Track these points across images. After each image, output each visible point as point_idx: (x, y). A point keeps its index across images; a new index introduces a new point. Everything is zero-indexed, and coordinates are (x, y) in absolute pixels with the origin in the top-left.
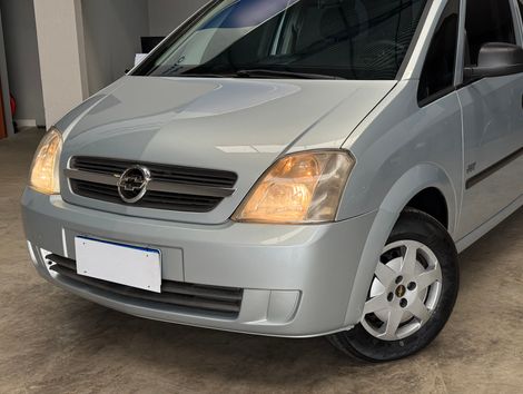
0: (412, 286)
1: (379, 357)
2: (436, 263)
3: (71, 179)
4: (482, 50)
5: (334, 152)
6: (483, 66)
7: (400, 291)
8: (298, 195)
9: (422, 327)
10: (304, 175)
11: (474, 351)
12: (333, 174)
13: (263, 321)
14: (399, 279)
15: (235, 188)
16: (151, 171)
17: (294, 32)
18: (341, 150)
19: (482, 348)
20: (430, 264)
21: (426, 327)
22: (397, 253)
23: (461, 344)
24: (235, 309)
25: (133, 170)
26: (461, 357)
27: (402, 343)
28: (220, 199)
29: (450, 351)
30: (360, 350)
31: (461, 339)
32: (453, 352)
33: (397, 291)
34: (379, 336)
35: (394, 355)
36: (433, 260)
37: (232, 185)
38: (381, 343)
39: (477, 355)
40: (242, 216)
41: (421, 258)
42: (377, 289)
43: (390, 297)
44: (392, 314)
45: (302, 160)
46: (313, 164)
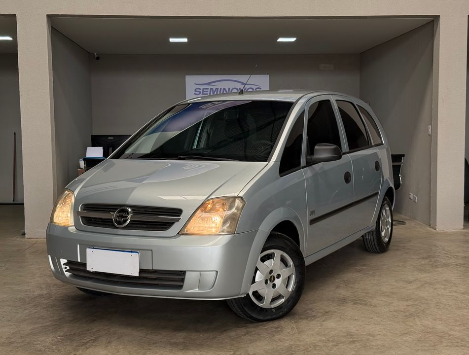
0: (279, 276)
1: (261, 318)
2: (292, 264)
3: (82, 217)
4: (316, 147)
5: (235, 198)
6: (317, 156)
7: (272, 279)
8: (215, 221)
9: (285, 302)
10: (218, 210)
11: (315, 316)
12: (234, 210)
13: (196, 290)
14: (271, 271)
15: (181, 217)
16: (132, 210)
17: (208, 134)
18: (238, 197)
19: (320, 314)
20: (289, 265)
21: (287, 301)
22: (270, 257)
23: (308, 313)
24: (181, 284)
25: (122, 209)
26: (307, 319)
27: (274, 310)
28: (173, 223)
29: (301, 316)
30: (250, 313)
31: (308, 311)
32: (302, 317)
33: (270, 279)
34: (260, 305)
35: (269, 317)
36: (291, 262)
37: (179, 216)
38: (262, 309)
39: (317, 318)
40: (185, 232)
41: (283, 260)
42: (259, 277)
43: (266, 282)
44: (267, 293)
45: (217, 203)
46: (223, 204)
